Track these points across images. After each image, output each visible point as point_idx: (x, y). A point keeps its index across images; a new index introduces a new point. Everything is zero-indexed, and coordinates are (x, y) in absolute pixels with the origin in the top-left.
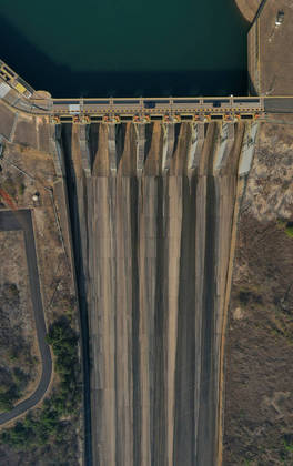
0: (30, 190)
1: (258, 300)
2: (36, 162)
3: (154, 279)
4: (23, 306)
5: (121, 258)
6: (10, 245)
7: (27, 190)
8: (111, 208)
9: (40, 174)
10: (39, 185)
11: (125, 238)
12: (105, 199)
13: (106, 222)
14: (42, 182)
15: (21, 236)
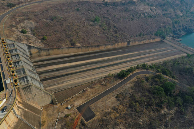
0: (66, 112)
1: (71, 41)
2: (49, 115)
3: (82, 67)
4: (122, 91)
5: (80, 76)
6: (100, 108)
7: (67, 113)
8: (60, 83)
9: (55, 111)
10: (62, 109)
11: (71, 77)
12: (57, 86)
13: (68, 83)
14: (60, 109)
15: (92, 106)
